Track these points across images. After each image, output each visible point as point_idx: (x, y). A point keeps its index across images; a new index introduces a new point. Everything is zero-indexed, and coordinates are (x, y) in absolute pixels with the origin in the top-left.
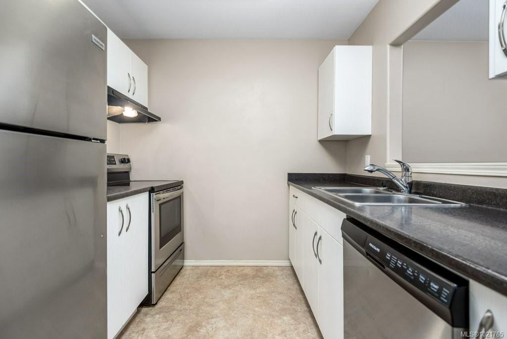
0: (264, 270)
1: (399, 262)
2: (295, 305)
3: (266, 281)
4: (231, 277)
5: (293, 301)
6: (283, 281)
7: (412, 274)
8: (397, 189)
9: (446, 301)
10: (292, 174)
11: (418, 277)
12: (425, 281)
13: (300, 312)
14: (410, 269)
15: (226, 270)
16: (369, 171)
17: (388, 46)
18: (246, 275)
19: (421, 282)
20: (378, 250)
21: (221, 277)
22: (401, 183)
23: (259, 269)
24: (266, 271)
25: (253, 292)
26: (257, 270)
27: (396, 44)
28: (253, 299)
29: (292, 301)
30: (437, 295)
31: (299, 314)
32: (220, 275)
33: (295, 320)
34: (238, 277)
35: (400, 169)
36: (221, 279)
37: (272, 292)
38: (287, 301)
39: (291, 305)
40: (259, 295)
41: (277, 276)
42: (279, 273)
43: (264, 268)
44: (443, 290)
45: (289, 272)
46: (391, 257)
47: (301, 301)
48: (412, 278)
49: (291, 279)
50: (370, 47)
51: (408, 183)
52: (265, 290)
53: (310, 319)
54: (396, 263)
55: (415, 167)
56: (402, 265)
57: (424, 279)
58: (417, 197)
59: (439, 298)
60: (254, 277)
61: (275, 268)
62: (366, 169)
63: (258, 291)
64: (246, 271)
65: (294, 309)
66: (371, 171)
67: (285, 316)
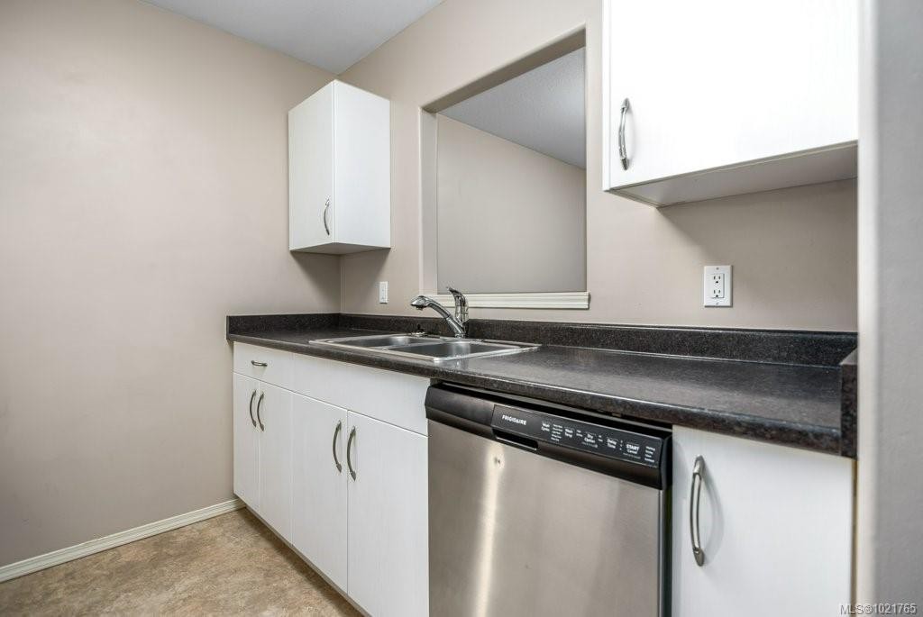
0: (175, 538)
1: (567, 430)
2: (276, 581)
3: (192, 560)
4: (86, 585)
5: (268, 574)
6: (231, 545)
7: (593, 441)
8: (452, 333)
9: (653, 461)
10: (234, 317)
11: (605, 442)
12: (617, 446)
13: (290, 588)
14: (589, 436)
15: (62, 574)
16: (417, 306)
17: (419, 110)
18: (130, 565)
19: (612, 449)
20: (524, 422)
21: (53, 598)
22: (455, 323)
23: (161, 540)
24: (181, 539)
25: (165, 596)
26: (156, 544)
27: (430, 109)
28: (173, 610)
29: (266, 575)
30: (639, 458)
31: (292, 593)
32: (48, 595)
33: (289, 608)
34: (109, 577)
35: (453, 303)
36: (59, 601)
37: (216, 576)
38: (258, 580)
39: (268, 585)
40: (185, 595)
41: (213, 540)
42: (213, 532)
43: (175, 534)
44: (646, 449)
45: (237, 524)
46: (551, 428)
47: (285, 566)
48: (596, 446)
49: (246, 535)
50: (386, 103)
51: (464, 324)
52: (196, 579)
53: (314, 591)
54: (562, 434)
55: (472, 300)
56: (574, 434)
57: (615, 443)
58: (478, 342)
59: (642, 460)
60: (155, 562)
61: (201, 526)
62: (414, 303)
63: (179, 587)
64: (127, 557)
65: (276, 588)
66: (421, 307)
67: (266, 609)
